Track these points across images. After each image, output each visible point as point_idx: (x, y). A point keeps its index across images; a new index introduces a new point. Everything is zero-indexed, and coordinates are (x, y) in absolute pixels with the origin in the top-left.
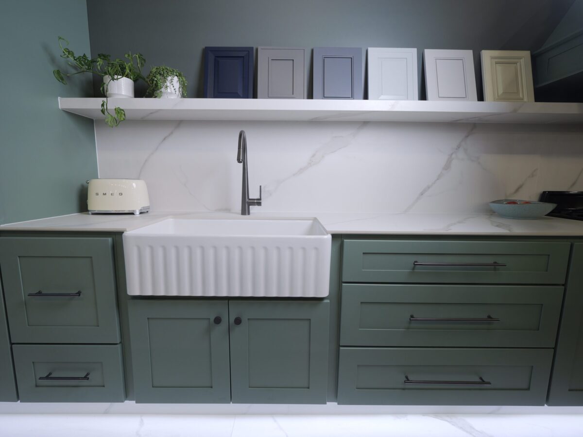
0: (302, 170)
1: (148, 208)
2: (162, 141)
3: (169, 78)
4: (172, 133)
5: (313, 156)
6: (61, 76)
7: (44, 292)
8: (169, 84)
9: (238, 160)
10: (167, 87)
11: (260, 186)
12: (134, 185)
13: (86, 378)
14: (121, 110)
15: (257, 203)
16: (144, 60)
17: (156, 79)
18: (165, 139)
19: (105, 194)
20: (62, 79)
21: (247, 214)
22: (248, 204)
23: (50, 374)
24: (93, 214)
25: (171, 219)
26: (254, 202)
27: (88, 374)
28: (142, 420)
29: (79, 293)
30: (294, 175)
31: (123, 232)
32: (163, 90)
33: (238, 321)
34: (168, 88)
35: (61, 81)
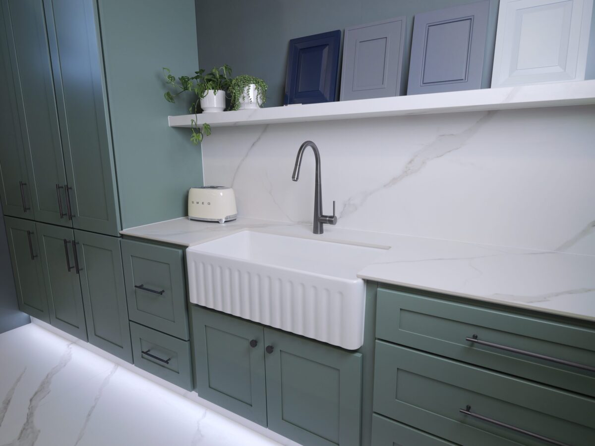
0: (395, 180)
1: (236, 215)
2: (252, 147)
3: (246, 89)
4: (259, 138)
5: (410, 162)
6: (171, 97)
7: (145, 286)
8: (245, 95)
9: (293, 178)
10: (244, 97)
11: (334, 202)
12: (221, 194)
13: (167, 362)
14: (207, 125)
15: (329, 221)
16: (231, 70)
17: (234, 91)
18: (253, 145)
19: (198, 203)
20: (172, 99)
21: (319, 233)
22: (321, 221)
23: (149, 351)
24: (191, 220)
25: (247, 231)
26: (326, 220)
27: (169, 359)
28: (206, 413)
29: (161, 293)
30: (385, 186)
31: (187, 247)
32: (241, 100)
33: (270, 349)
34: (245, 99)
35: (170, 101)
